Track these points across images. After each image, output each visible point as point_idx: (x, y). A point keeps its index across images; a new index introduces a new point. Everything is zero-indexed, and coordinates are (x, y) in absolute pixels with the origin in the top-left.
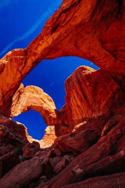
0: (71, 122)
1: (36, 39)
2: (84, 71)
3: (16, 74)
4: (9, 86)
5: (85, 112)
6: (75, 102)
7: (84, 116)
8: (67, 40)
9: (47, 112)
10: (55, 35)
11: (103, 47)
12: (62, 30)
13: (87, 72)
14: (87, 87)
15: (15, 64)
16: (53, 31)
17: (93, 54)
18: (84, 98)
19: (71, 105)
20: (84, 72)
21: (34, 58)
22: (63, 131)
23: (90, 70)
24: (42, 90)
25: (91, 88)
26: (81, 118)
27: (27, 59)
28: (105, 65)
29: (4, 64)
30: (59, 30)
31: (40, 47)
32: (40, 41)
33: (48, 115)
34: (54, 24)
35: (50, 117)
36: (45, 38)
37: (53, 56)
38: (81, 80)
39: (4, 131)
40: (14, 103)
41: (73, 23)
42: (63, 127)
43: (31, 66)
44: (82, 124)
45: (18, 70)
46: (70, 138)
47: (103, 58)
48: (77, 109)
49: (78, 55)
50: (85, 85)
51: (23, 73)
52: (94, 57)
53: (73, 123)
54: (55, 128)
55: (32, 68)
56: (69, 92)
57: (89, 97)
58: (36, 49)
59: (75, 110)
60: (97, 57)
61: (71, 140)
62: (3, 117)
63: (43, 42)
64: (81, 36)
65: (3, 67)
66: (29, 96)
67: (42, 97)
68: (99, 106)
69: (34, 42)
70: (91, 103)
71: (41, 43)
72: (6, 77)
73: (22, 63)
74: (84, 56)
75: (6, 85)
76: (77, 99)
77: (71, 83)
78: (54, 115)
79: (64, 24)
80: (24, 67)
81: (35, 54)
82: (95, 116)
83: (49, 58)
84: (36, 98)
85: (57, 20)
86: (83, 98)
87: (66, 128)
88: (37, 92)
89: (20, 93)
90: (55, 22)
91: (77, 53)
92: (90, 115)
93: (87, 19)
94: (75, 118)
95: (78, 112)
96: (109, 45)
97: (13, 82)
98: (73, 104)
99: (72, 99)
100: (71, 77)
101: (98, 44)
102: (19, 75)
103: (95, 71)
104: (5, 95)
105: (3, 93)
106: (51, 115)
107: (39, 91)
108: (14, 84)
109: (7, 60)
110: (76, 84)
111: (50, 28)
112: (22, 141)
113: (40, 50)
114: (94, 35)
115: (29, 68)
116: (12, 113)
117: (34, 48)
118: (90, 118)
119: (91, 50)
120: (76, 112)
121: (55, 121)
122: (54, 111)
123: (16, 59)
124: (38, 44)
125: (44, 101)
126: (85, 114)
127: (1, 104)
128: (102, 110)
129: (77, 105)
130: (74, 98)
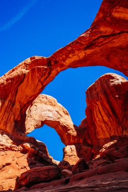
0: (95, 141)
2: (111, 80)
3: (37, 85)
4: (28, 98)
5: (114, 129)
6: (100, 116)
7: (112, 134)
8: (99, 55)
9: (66, 128)
10: (88, 52)
12: (97, 49)
13: (116, 82)
14: (116, 100)
15: (37, 75)
16: (85, 49)
18: (112, 113)
19: (96, 120)
20: (112, 82)
22: (86, 152)
25: (122, 102)
26: (108, 136)
27: (51, 70)
29: (25, 74)
30: (94, 48)
31: (69, 59)
33: (67, 131)
35: (69, 135)
36: (76, 52)
38: (109, 92)
42: (85, 147)
44: (112, 143)
45: (39, 81)
48: (103, 126)
51: (44, 84)
52: (126, 69)
53: (99, 142)
54: (76, 148)
56: (92, 105)
57: (118, 111)
59: (100, 126)
63: (73, 56)
65: (23, 77)
67: (57, 109)
69: (60, 52)
70: (121, 119)
72: (26, 88)
73: (45, 73)
74: (115, 67)
75: (25, 97)
77: (94, 92)
78: (74, 133)
79: (100, 45)
80: (46, 78)
81: (62, 65)
82: (127, 134)
84: (51, 111)
85: (94, 41)
87: (90, 148)
88: (50, 102)
90: (91, 42)
91: (106, 64)
92: (119, 132)
94: (101, 136)
95: (105, 129)
97: (33, 94)
98: (97, 119)
99: (96, 112)
100: (94, 85)
103: (125, 81)
105: (21, 107)
106: (70, 132)
107: (53, 102)
109: (27, 69)
110: (102, 96)
111: (85, 46)
113: (68, 62)
117: (61, 58)
118: (120, 136)
119: (123, 63)
120: (102, 129)
121: (75, 140)
122: (73, 127)
123: (39, 70)
124: (67, 57)
125: (60, 115)
126: (113, 131)
127: (19, 119)
129: (103, 120)
130: (100, 112)
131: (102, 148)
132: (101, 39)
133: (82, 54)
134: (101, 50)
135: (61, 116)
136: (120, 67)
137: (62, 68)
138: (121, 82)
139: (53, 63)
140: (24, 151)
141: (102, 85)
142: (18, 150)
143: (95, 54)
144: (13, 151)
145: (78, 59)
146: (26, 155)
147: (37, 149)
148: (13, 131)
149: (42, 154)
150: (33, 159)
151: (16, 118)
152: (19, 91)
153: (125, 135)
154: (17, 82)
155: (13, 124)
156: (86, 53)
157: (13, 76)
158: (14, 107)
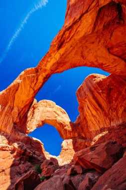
0: (88, 133)
1: (44, 57)
2: (94, 79)
3: (30, 91)
4: (24, 102)
5: (102, 121)
6: (89, 112)
7: (102, 126)
8: (73, 53)
9: (62, 125)
10: (62, 51)
11: (110, 53)
12: (67, 46)
13: (98, 80)
14: (100, 95)
17: (100, 62)
19: (86, 115)
20: (95, 80)
21: (44, 75)
22: (80, 144)
23: (101, 76)
24: (54, 103)
25: (105, 95)
27: (38, 76)
29: (19, 83)
30: (65, 46)
31: (49, 63)
32: (48, 58)
33: (63, 127)
34: (59, 42)
35: (66, 130)
36: (53, 55)
37: (61, 69)
38: (93, 89)
39: (22, 148)
40: (29, 119)
41: (77, 37)
42: (80, 141)
43: (42, 81)
44: (101, 135)
45: (31, 87)
46: (90, 153)
47: (113, 63)
48: (93, 119)
49: (85, 65)
50: (98, 92)
51: (35, 89)
52: (102, 64)
53: (91, 135)
54: (73, 142)
55: (43, 83)
56: (82, 102)
57: (104, 104)
58: (46, 65)
59: (91, 120)
60: (106, 64)
61: (92, 155)
62: (21, 134)
63: (51, 59)
64: (86, 47)
65: (17, 86)
66: (43, 111)
67: (55, 110)
68: (117, 113)
69: (43, 60)
70: (107, 111)
71: (49, 60)
72: (21, 94)
74: (92, 65)
75: (22, 102)
76: (91, 108)
77: (82, 92)
78: (69, 128)
79: (68, 40)
80: (36, 84)
81: (45, 70)
82: (115, 125)
83: (58, 72)
84: (50, 112)
85: (62, 38)
86: (98, 107)
87: (84, 141)
88: (50, 105)
89: (34, 108)
90: (60, 40)
91: (84, 63)
92: (108, 124)
93: (89, 32)
94: (92, 129)
95: (95, 122)
96: (116, 49)
98: (87, 114)
99: (86, 108)
100: (82, 86)
101: (104, 51)
102: (32, 92)
103: (106, 77)
104: (21, 112)
105: (19, 110)
106: (66, 128)
108: (28, 100)
109: (21, 80)
110: (88, 93)
111: (57, 46)
112: (39, 158)
113: (49, 66)
114: (98, 43)
115: (41, 84)
116: (28, 129)
118: (109, 128)
119: (98, 58)
120: (93, 123)
121: (71, 135)
122: (69, 124)
123: (29, 78)
124: (47, 61)
125: (57, 114)
126: (102, 123)
127: (18, 121)
128: (121, 117)
129: (92, 114)
130: (88, 108)
132: (67, 33)
134: (71, 46)
135: (59, 115)
136: (96, 64)
137: (47, 73)
138: (102, 79)
141: (87, 85)
142: (9, 150)
143: (69, 53)
144: (5, 150)
145: (55, 61)
146: (12, 156)
147: (25, 148)
148: (12, 132)
149: (30, 153)
150: (18, 159)
151: (15, 120)
152: (16, 97)
153: (113, 126)
154: (13, 91)
155: (12, 125)
156: (60, 53)
158: (13, 111)
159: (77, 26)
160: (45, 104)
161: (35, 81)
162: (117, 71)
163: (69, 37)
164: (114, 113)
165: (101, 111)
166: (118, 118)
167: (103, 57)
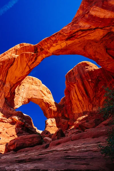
0: (71, 115)
1: (48, 39)
2: (86, 67)
3: (25, 68)
4: (17, 79)
5: (86, 106)
6: (76, 96)
7: (85, 110)
8: (78, 45)
9: (48, 105)
10: (69, 42)
11: (107, 52)
12: (76, 40)
13: (90, 69)
14: (89, 84)
15: (25, 59)
16: (67, 40)
17: (97, 57)
19: (72, 99)
21: (44, 56)
22: (63, 123)
24: (40, 81)
25: (93, 84)
26: (81, 111)
27: (37, 56)
28: (107, 67)
29: (15, 58)
30: (74, 40)
31: (53, 48)
32: (54, 43)
33: (49, 107)
34: (70, 35)
35: (51, 110)
36: (59, 42)
38: (84, 76)
39: (22, 121)
40: (16, 95)
41: (87, 38)
42: (63, 120)
43: (40, 61)
44: (84, 117)
45: (27, 64)
46: (86, 123)
47: (106, 61)
48: (78, 103)
50: (88, 81)
51: (31, 68)
52: (98, 59)
53: (74, 116)
54: (56, 121)
56: (70, 86)
57: (91, 92)
58: (49, 48)
59: (76, 104)
60: (101, 60)
63: (57, 45)
65: (13, 61)
66: (29, 88)
67: (41, 89)
68: (100, 102)
69: (46, 41)
70: (92, 98)
72: (15, 70)
74: (90, 57)
75: (14, 78)
77: (72, 77)
78: (54, 108)
79: (79, 37)
80: (33, 63)
81: (47, 53)
82: (96, 110)
84: (36, 90)
85: (74, 33)
86: (85, 93)
87: (67, 121)
88: (36, 83)
90: (72, 34)
91: (83, 54)
92: (90, 109)
94: (76, 112)
95: (79, 106)
96: (113, 52)
97: (21, 75)
98: (74, 98)
99: (73, 93)
100: (72, 70)
101: (103, 50)
102: (27, 70)
103: (98, 68)
104: (12, 88)
105: (10, 86)
106: (52, 108)
107: (38, 83)
108: (22, 77)
109: (16, 54)
110: (78, 80)
111: (67, 37)
113: (52, 50)
114: (101, 43)
115: (38, 64)
117: (46, 46)
118: (91, 112)
119: (97, 53)
120: (77, 106)
121: (55, 114)
122: (54, 104)
123: (27, 55)
124: (51, 45)
125: (44, 94)
126: (86, 107)
127: (9, 96)
128: (102, 105)
129: (78, 99)
130: (76, 92)
131: (76, 120)
132: (80, 33)
133: (63, 44)
134: (79, 41)
136: (93, 57)
137: (47, 55)
138: (94, 69)
139: (39, 50)
140: (13, 123)
141: (79, 71)
142: (8, 122)
143: (75, 45)
144: (3, 122)
145: (60, 48)
146: (14, 126)
147: (24, 121)
148: (4, 106)
149: (28, 125)
150: (20, 129)
151: (6, 95)
152: (9, 72)
153: (94, 111)
154: (7, 65)
155: (4, 100)
156: (67, 43)
157: (4, 60)
158: (5, 86)
159: (90, 32)
160: (31, 81)
161: (33, 60)
162: (108, 67)
163: (80, 35)
164: (97, 101)
165: (87, 97)
166: (100, 105)
167: (100, 53)
